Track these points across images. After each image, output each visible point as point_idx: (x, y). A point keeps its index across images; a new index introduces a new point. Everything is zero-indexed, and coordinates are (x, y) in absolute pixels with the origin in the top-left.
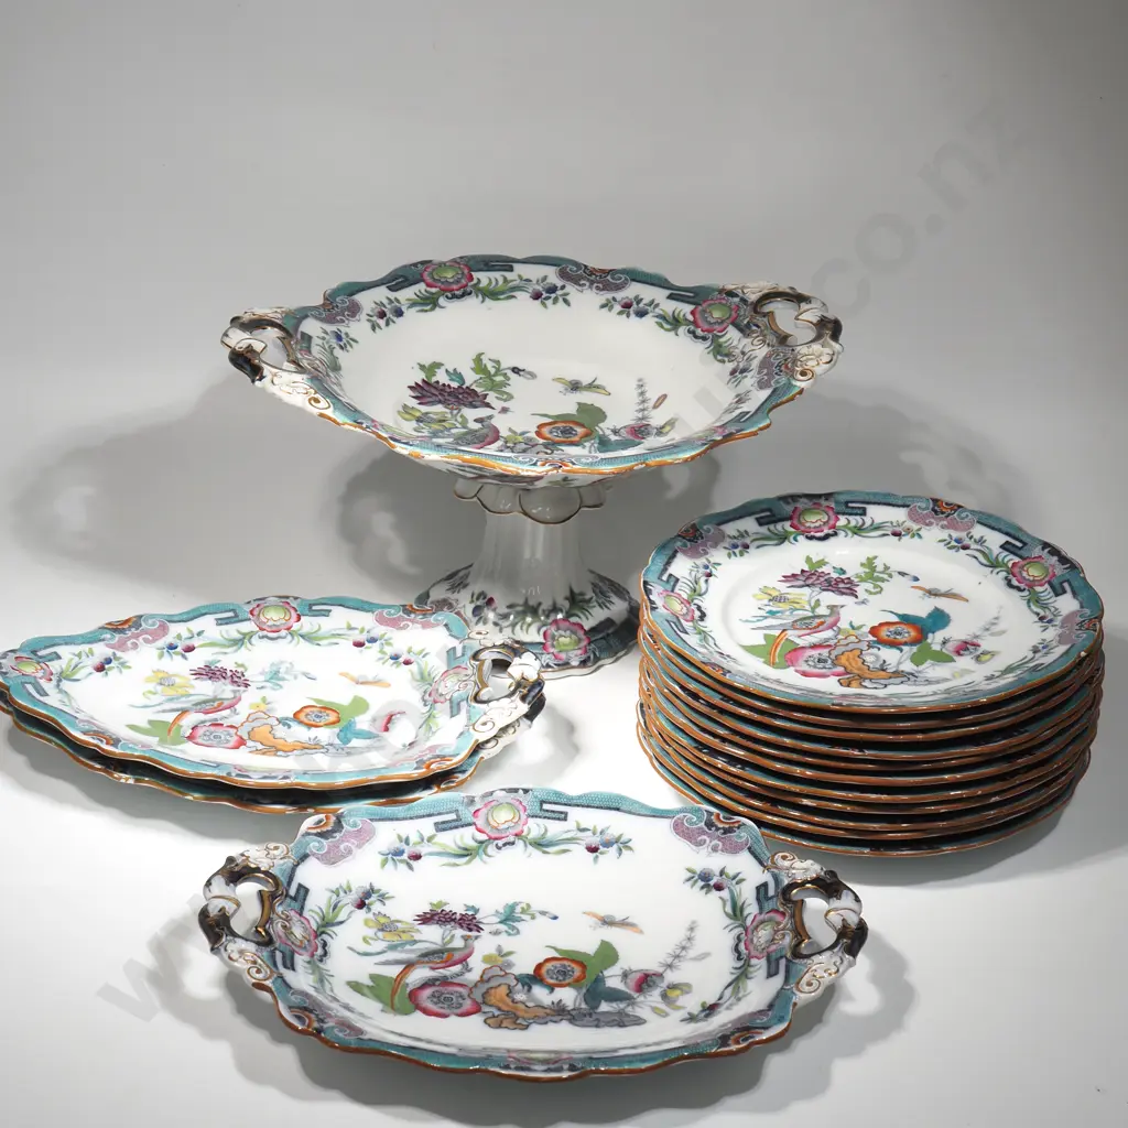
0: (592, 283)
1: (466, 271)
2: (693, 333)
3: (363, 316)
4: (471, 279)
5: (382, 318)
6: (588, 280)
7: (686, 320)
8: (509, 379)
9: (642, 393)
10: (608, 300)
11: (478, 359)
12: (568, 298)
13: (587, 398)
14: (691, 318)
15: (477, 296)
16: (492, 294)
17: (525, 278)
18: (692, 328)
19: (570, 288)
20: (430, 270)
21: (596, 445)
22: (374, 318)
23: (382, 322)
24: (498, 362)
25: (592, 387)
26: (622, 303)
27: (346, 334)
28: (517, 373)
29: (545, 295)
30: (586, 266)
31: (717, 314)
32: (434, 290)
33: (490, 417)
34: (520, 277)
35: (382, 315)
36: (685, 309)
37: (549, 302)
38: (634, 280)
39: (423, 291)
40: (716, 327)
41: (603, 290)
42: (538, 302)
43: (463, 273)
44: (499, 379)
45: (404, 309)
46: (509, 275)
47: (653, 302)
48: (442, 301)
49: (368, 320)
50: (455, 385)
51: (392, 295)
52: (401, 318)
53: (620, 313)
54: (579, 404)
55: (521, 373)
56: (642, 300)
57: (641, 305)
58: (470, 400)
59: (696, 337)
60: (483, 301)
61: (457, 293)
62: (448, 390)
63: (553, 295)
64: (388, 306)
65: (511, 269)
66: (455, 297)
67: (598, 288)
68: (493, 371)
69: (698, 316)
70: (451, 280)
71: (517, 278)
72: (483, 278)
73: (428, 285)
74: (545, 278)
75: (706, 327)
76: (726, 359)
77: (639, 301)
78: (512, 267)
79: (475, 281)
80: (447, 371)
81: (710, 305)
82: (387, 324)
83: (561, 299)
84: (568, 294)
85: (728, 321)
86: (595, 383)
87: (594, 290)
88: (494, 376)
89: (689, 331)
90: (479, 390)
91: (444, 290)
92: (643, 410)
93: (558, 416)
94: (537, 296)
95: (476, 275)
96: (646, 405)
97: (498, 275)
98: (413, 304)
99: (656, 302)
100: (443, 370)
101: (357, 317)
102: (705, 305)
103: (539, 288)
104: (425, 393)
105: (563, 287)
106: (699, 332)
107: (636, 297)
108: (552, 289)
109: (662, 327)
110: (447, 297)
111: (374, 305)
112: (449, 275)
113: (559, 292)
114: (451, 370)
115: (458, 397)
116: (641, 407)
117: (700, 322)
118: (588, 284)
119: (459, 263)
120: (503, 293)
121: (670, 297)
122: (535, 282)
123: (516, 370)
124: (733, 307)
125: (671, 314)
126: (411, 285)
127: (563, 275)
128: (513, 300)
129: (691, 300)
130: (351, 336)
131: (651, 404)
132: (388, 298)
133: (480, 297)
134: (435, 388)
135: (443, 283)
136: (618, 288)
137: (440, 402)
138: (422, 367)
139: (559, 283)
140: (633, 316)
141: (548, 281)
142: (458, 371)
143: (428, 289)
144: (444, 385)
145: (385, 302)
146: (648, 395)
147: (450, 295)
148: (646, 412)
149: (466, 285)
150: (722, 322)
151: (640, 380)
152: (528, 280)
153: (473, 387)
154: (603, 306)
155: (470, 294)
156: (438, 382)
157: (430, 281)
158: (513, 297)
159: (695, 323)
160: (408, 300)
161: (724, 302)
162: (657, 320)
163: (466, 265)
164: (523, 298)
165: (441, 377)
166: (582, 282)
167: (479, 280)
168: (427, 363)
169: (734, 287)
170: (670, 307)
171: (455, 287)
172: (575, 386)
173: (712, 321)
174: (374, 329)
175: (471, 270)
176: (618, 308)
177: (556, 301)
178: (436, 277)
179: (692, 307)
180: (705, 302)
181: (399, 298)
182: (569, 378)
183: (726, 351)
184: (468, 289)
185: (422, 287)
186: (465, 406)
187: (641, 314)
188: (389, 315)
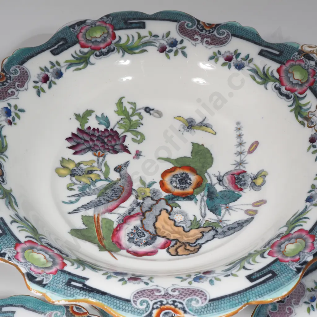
0: (203, 37)
1: (111, 30)
2: (279, 89)
3: (30, 84)
4: (114, 37)
5: (45, 82)
6: (200, 35)
7: (273, 76)
8: (142, 118)
9: (240, 136)
10: (214, 53)
11: (120, 103)
12: (185, 50)
13: (199, 137)
14: (277, 75)
15: (119, 52)
16: (129, 50)
17: (154, 34)
18: (278, 85)
19: (187, 43)
20: (83, 31)
21: (205, 198)
22: (39, 84)
23: (45, 86)
24: (134, 104)
25: (204, 125)
26: (226, 56)
27: (16, 107)
28: (148, 112)
29: (168, 48)
30: (198, 21)
31: (298, 76)
32: (86, 50)
33: (127, 164)
34: (150, 33)
35: (46, 79)
36: (273, 66)
37: (171, 54)
38: (234, 35)
39: (78, 53)
40: (297, 88)
41: (211, 44)
42: (163, 54)
43: (108, 32)
44: (135, 118)
45: (63, 70)
46: (143, 32)
47: (248, 56)
48: (92, 59)
49: (34, 87)
50: (102, 128)
51: (54, 59)
52: (61, 79)
53: (224, 64)
54: (193, 144)
55: (151, 112)
56: (239, 54)
57: (239, 59)
58: (113, 143)
59: (281, 94)
60: (123, 56)
61: (103, 50)
62: (97, 134)
63: (174, 49)
64: (51, 70)
65: (143, 26)
66: (102, 54)
67: (207, 43)
68: (130, 111)
69: (283, 75)
70: (99, 40)
71: (147, 34)
72: (123, 35)
73: (83, 46)
74: (168, 34)
75: (289, 86)
76: (306, 122)
77: (238, 55)
78: (144, 23)
79: (117, 39)
80: (96, 116)
81: (292, 66)
82: (50, 87)
83: (180, 51)
84: (185, 47)
85: (307, 85)
86: (205, 122)
87: (204, 44)
88: (131, 116)
89: (276, 88)
90: (120, 131)
91: (94, 49)
92: (240, 153)
93: (177, 160)
94: (162, 50)
95: (118, 33)
96: (243, 148)
97: (133, 32)
98: (71, 64)
99: (250, 57)
100: (93, 115)
101: (26, 86)
102: (288, 65)
103: (164, 42)
104: (79, 141)
105: (182, 42)
106: (283, 89)
107: (236, 51)
108: (174, 44)
109: (254, 79)
110: (96, 55)
111: (39, 71)
112: (98, 34)
113: (179, 46)
114: (100, 116)
115: (103, 142)
116: (239, 149)
117: (285, 81)
118: (200, 38)
119: (105, 23)
120: (137, 48)
121: (261, 53)
122: (161, 37)
123: (148, 110)
124: (310, 70)
125: (261, 69)
126: (69, 47)
127: (182, 30)
128: (145, 53)
129: (276, 58)
130: (19, 107)
131: (246, 147)
132: (51, 63)
133: (121, 52)
134: (87, 134)
135: (93, 42)
136: (222, 42)
137: (90, 149)
138: (77, 117)
139: (179, 38)
140: (233, 68)
141: (171, 36)
142: (105, 115)
143: (83, 50)
144: (94, 129)
145: (49, 66)
146: (244, 139)
147: (98, 53)
148: (243, 156)
149: (111, 43)
150: (302, 85)
151: (238, 123)
152: (156, 36)
153: (116, 129)
154: (211, 58)
155: (113, 50)
156: (89, 128)
157: (83, 42)
158: (145, 51)
159: (280, 81)
160: (66, 62)
161: (303, 64)
162: (250, 73)
163: (110, 25)
164: (152, 51)
165: (93, 123)
166: (196, 37)
167: (120, 38)
168: (81, 112)
169: (310, 49)
170: (261, 62)
171: (102, 45)
172: (190, 125)
173: (294, 82)
174: (39, 94)
175: (114, 29)
176: (222, 60)
177: (176, 53)
178: (88, 38)
179: (277, 66)
180: (288, 61)
181: (60, 61)
182: (186, 116)
183: (305, 114)
184: (112, 47)
185: (77, 47)
186: (109, 150)
187: (239, 67)
188: (51, 78)
